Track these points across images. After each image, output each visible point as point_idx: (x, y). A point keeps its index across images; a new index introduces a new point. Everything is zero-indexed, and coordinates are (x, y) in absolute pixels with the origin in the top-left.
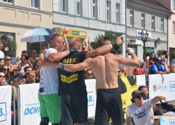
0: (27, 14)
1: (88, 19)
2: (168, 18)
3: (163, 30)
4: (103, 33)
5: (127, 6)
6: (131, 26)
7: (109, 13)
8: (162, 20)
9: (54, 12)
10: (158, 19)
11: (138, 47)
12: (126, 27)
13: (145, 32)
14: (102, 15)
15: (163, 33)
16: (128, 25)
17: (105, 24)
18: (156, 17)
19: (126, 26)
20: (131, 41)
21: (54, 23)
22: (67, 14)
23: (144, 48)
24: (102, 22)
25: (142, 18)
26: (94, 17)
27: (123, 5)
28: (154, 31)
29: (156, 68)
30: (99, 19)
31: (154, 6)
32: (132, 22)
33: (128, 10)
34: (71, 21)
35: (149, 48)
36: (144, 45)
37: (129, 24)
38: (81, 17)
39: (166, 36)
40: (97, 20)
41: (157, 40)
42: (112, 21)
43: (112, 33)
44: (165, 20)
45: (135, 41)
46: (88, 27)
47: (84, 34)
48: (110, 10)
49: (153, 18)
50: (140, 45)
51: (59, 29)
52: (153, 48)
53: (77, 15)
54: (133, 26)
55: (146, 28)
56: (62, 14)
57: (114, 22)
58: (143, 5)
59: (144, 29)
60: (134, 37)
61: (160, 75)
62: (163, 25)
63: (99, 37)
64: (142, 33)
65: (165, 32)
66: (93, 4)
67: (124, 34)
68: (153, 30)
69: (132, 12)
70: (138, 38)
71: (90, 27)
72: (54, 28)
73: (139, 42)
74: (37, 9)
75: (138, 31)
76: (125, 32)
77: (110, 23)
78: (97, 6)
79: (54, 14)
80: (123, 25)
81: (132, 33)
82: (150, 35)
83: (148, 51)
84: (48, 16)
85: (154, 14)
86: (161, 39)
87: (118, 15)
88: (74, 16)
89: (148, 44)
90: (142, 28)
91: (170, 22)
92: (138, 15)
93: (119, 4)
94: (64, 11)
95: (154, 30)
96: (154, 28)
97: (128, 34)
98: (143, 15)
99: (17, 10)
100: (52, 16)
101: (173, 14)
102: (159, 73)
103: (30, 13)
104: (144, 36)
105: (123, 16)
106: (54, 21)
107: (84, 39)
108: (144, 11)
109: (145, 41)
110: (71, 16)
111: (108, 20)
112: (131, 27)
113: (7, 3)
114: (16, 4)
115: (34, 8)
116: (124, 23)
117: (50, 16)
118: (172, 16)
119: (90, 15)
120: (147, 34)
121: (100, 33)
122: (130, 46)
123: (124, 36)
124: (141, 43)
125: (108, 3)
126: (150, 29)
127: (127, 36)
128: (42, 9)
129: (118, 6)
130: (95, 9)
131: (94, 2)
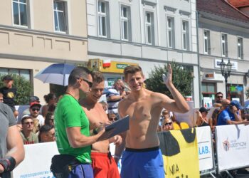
0: (50, 41)
1: (140, 45)
4: (162, 66)
5: (200, 24)
6: (206, 53)
7: (171, 35)
9: (89, 37)
11: (218, 84)
12: (199, 55)
13: (226, 62)
14: (161, 38)
16: (201, 52)
17: (165, 52)
18: (244, 39)
19: (198, 53)
20: (207, 76)
21: (89, 53)
22: (109, 39)
23: (228, 85)
24: (162, 49)
25: (223, 41)
26: (149, 42)
27: (193, 23)
28: (242, 60)
29: (227, 116)
30: (156, 44)
31: (241, 23)
32: (208, 48)
33: (201, 31)
34: (115, 49)
35: (235, 85)
36: (226, 81)
37: (203, 51)
38: (130, 42)
40: (154, 46)
41: (246, 73)
42: (177, 48)
43: (177, 64)
45: (212, 76)
46: (140, 57)
48: (173, 31)
49: (240, 40)
50: (221, 82)
51: (96, 61)
52: (241, 85)
53: (123, 39)
54: (209, 53)
55: (229, 56)
56: (101, 39)
57: (180, 49)
58: (224, 22)
60: (211, 70)
61: (234, 126)
63: (156, 70)
64: (222, 64)
66: (147, 23)
67: (195, 65)
68: (240, 58)
69: (207, 33)
70: (217, 71)
71: (144, 57)
72: (90, 61)
73: (218, 77)
74: (64, 33)
75: (217, 61)
76: (197, 63)
77: (174, 49)
78: (153, 26)
79: (89, 40)
80: (194, 53)
81: (208, 64)
82: (236, 66)
83: (233, 89)
84: (81, 42)
85: (241, 35)
87: (186, 38)
88: (120, 42)
89: (233, 80)
90: (224, 56)
92: (216, 36)
93: (187, 22)
94: (104, 34)
95: (242, 58)
96: (242, 55)
97: (201, 65)
98: (224, 37)
99: (35, 36)
100: (86, 42)
102: (232, 124)
103: (54, 39)
104: (226, 67)
105: (194, 40)
106: (90, 50)
108: (225, 31)
109: (226, 75)
110: (115, 41)
111: (170, 46)
112: (206, 55)
113: (20, 26)
114: (33, 28)
115: (60, 32)
117: (83, 44)
119: (144, 40)
120: (229, 65)
121: (157, 64)
122: (205, 83)
123: (196, 69)
124: (223, 79)
125: (171, 20)
126: (236, 57)
127: (200, 69)
128: (71, 33)
129: (185, 24)
130: (151, 32)
131: (149, 21)
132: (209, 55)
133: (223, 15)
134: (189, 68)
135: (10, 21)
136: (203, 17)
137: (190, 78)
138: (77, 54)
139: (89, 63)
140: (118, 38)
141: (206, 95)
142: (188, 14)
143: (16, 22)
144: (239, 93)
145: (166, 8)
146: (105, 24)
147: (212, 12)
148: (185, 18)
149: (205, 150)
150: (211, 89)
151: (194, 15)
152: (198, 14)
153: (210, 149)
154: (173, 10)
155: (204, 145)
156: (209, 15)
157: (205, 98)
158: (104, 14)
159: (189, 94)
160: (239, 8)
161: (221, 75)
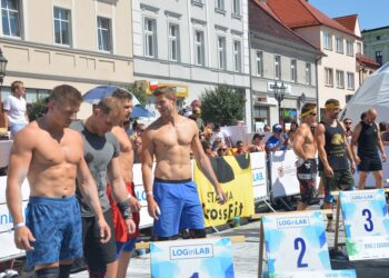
0: (93, 61)
1: (189, 66)
2: (317, 62)
3: (310, 81)
4: (213, 88)
5: (252, 45)
6: (259, 75)
7: (223, 56)
8: (308, 66)
9: (135, 57)
10: (301, 65)
11: (271, 109)
12: (251, 77)
13: (279, 85)
14: (212, 58)
15: (310, 86)
16: (253, 74)
17: (216, 73)
18: (298, 62)
19: (250, 75)
20: (260, 99)
21: (135, 74)
22: (156, 60)
23: (281, 110)
24: (212, 71)
25: (277, 63)
26: (199, 62)
27: (245, 43)
28: (296, 83)
30: (206, 65)
32: (261, 70)
33: (254, 51)
34: (163, 70)
35: (288, 109)
36: (279, 105)
37: (255, 73)
38: (179, 63)
39: (314, 90)
40: (204, 67)
41: (300, 97)
42: (228, 69)
43: (228, 87)
44: (313, 66)
45: (265, 99)
46: (189, 78)
47: (183, 90)
48: (225, 51)
49: (294, 63)
50: (274, 106)
51: (143, 83)
52: (294, 110)
53: (171, 60)
54: (262, 75)
55: (283, 79)
56: (147, 59)
57: (232, 70)
58: (278, 43)
59: (280, 80)
60: (264, 93)
62: (309, 74)
63: (207, 93)
64: (275, 87)
65: (314, 84)
66: (196, 42)
67: (247, 88)
68: (293, 81)
69: (259, 54)
70: (269, 94)
71: (194, 78)
72: (136, 82)
73: (271, 101)
74: (108, 52)
75: (270, 83)
76: (249, 86)
77: (225, 71)
78: (203, 46)
79: (135, 60)
80: (246, 75)
81: (261, 87)
82: (290, 90)
83: (287, 114)
84: (126, 63)
85: (295, 57)
86: (307, 95)
87: (238, 59)
88: (168, 63)
89: (286, 104)
90: (277, 79)
91: (321, 68)
92: (269, 58)
93: (239, 42)
94: (151, 54)
95: (296, 81)
96: (296, 77)
97: (254, 88)
98: (278, 59)
99: (77, 56)
101: (325, 56)
103: (97, 59)
104: (279, 90)
105: (246, 61)
106: (137, 71)
107: (183, 98)
108: (279, 53)
109: (280, 98)
110: (163, 62)
111: (221, 67)
112: (259, 78)
113: (61, 45)
114: (75, 47)
115: (103, 51)
116: (247, 71)
117: (129, 64)
118: (324, 59)
119: (193, 60)
120: (283, 88)
121: (207, 87)
122: (257, 107)
123: (248, 92)
124: (276, 103)
125: (222, 40)
126: (289, 80)
127: (253, 92)
128: (115, 53)
129: (237, 44)
130: (200, 51)
131: (198, 40)
132: (262, 77)
133: (276, 35)
134: (241, 90)
135: (50, 40)
136: (255, 37)
137: (242, 102)
138: (122, 75)
139: (135, 85)
140: (165, 58)
141: (258, 120)
142: (240, 34)
143: (58, 41)
144: (292, 117)
145: (216, 27)
146: (152, 43)
147: (265, 32)
148: (237, 37)
149: (259, 177)
150: (263, 114)
151: (246, 35)
152: (250, 33)
153: (264, 175)
154: (225, 29)
155: (258, 171)
156: (262, 35)
157: (258, 123)
158: (151, 33)
159: (241, 119)
160: (293, 29)
161: (274, 99)
